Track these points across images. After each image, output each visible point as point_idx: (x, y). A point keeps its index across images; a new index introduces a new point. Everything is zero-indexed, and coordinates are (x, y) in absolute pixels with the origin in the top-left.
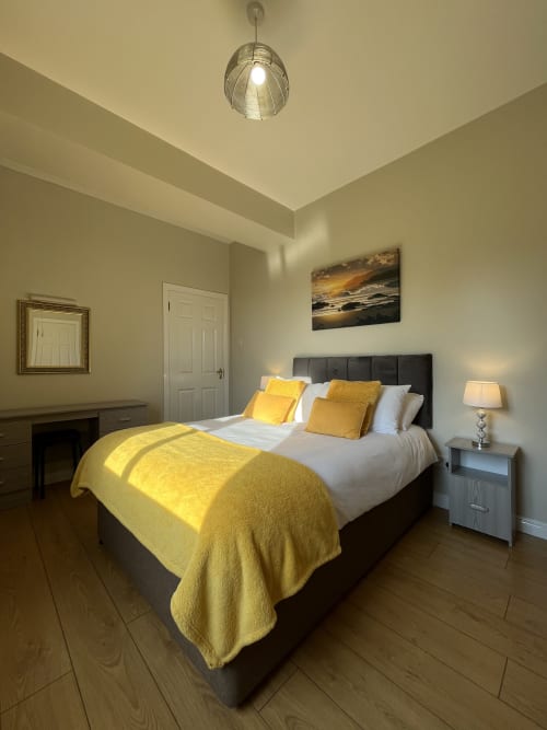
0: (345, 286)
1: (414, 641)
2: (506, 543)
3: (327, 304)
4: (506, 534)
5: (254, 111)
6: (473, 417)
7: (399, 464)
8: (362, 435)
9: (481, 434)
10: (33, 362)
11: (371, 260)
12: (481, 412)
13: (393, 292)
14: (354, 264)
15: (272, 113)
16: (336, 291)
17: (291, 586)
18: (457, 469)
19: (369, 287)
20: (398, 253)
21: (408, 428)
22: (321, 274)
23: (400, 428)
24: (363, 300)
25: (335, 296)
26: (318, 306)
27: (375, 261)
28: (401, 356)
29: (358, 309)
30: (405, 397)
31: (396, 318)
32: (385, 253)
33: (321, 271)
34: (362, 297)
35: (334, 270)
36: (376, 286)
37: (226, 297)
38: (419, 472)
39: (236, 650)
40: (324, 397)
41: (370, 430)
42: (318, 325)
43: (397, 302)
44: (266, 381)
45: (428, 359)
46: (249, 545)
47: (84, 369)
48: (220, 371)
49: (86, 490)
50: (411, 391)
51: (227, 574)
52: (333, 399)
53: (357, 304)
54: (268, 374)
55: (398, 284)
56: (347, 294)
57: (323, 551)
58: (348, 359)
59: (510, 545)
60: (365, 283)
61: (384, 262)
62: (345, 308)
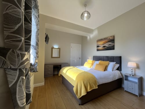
1: (110, 105)
2: (137, 96)
3: (100, 46)
4: (137, 94)
5: (85, 19)
6: (130, 69)
7: (111, 77)
8: (104, 71)
9: (132, 73)
10: (53, 56)
11: (108, 38)
12: (132, 68)
13: (113, 44)
14: (105, 39)
15: (88, 19)
16: (101, 44)
17: (89, 90)
18: (127, 79)
19: (108, 43)
20: (114, 37)
21: (115, 71)
22: (98, 41)
23: (113, 70)
26: (98, 47)
27: (109, 38)
28: (115, 56)
29: (106, 47)
30: (114, 64)
31: (114, 49)
32: (111, 37)
34: (107, 45)
35: (101, 40)
36: (109, 43)
37: (81, 45)
38: (116, 79)
39: (81, 96)
40: (98, 64)
41: (107, 70)
42: (98, 50)
43: (114, 46)
44: (88, 60)
45: (120, 57)
46: (83, 83)
47: (59, 57)
48: (80, 58)
49: (61, 75)
50: (116, 63)
51: (80, 86)
52: (100, 64)
53: (106, 46)
54: (88, 59)
55: (114, 42)
56: (104, 44)
57: (94, 87)
58: (104, 57)
59: (138, 96)
60: (107, 42)
61: (111, 38)
62: (103, 47)
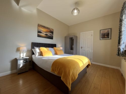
0: (46, 31)
3: (42, 33)
11: (50, 29)
19: (50, 33)
24: (49, 35)
25: (44, 32)
26: (39, 32)
32: (52, 29)
33: (41, 25)
55: (53, 34)
56: (46, 32)
62: (46, 35)
